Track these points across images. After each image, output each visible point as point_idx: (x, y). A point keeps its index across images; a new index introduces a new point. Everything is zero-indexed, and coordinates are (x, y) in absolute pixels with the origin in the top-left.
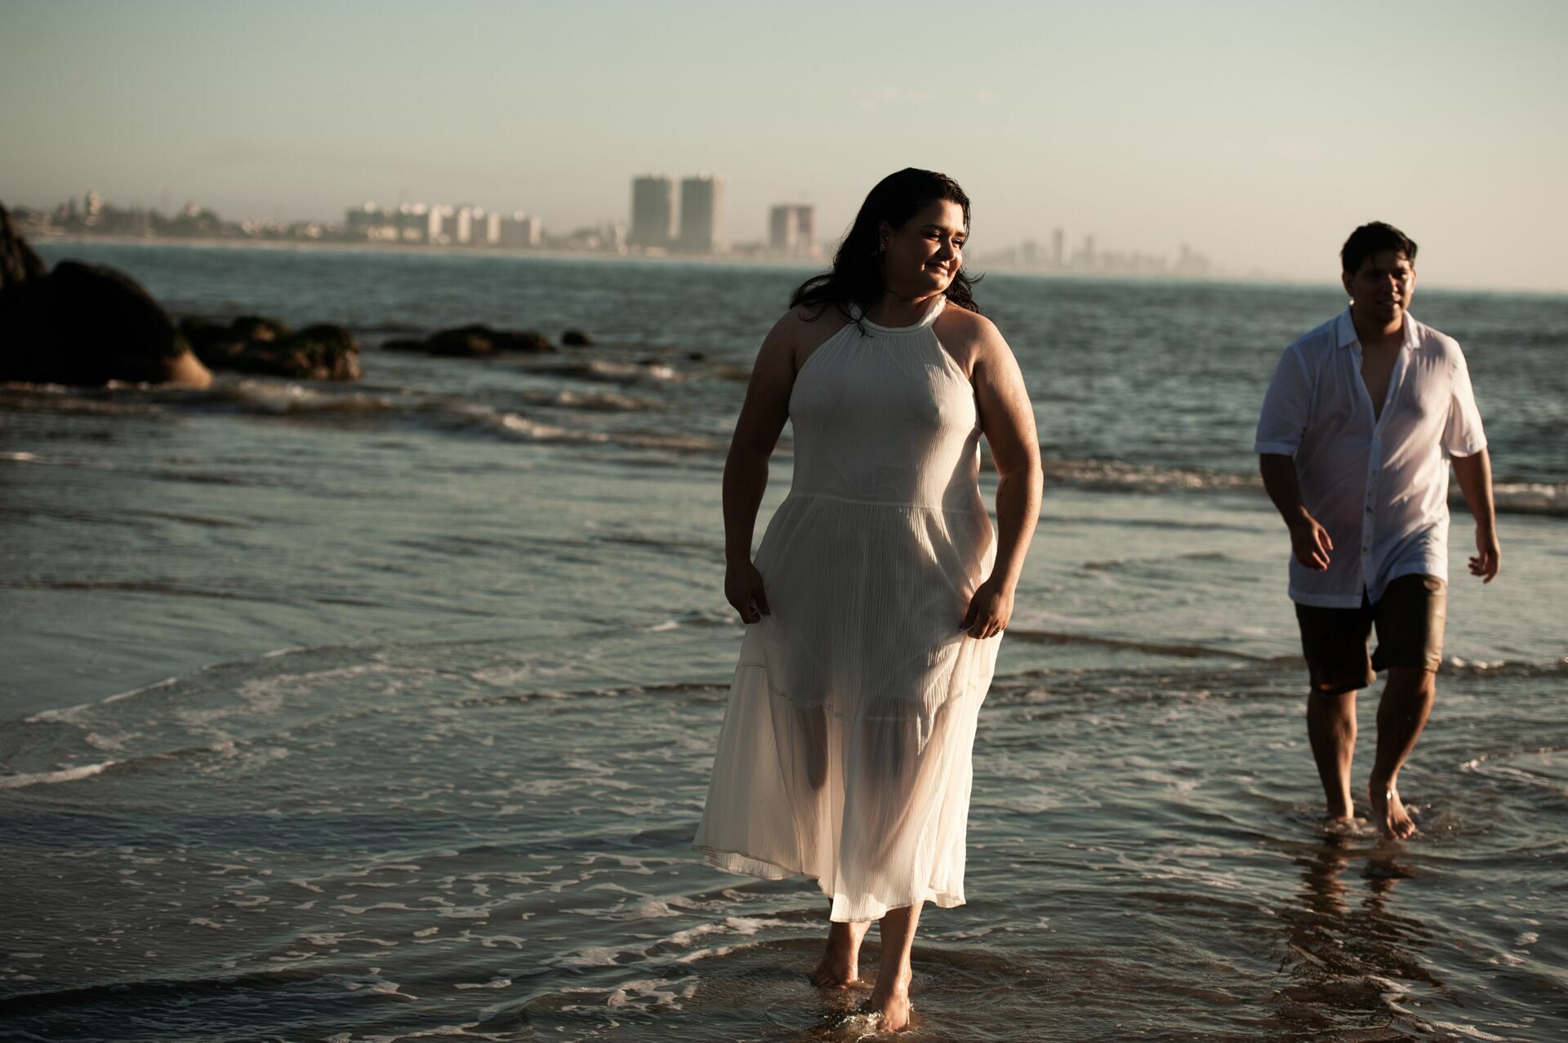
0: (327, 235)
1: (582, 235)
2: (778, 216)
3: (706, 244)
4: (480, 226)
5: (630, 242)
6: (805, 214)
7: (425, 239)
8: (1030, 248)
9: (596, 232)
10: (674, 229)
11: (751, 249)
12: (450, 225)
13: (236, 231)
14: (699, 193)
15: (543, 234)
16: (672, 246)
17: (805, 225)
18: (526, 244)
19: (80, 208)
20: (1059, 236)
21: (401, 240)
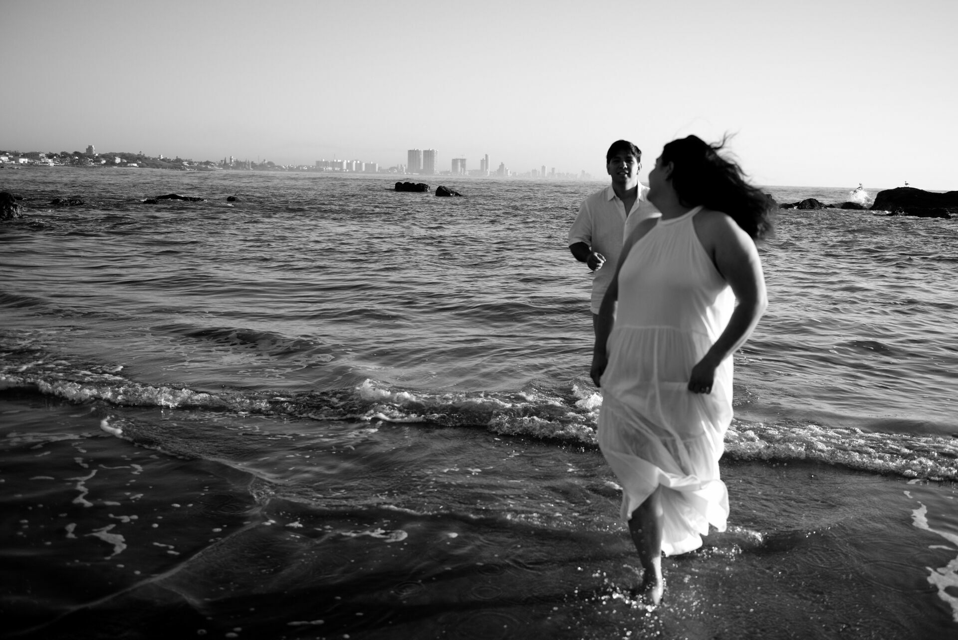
0: (309, 170)
1: (392, 169)
2: (455, 162)
3: (432, 172)
4: (359, 166)
5: (407, 171)
6: (463, 161)
7: (342, 169)
8: (534, 171)
9: (397, 168)
10: (422, 167)
11: (447, 172)
12: (349, 165)
13: (280, 168)
14: (429, 154)
15: (379, 168)
16: (421, 172)
17: (463, 166)
18: (375, 172)
19: (228, 161)
20: (544, 168)
21: (334, 171)
